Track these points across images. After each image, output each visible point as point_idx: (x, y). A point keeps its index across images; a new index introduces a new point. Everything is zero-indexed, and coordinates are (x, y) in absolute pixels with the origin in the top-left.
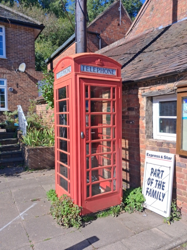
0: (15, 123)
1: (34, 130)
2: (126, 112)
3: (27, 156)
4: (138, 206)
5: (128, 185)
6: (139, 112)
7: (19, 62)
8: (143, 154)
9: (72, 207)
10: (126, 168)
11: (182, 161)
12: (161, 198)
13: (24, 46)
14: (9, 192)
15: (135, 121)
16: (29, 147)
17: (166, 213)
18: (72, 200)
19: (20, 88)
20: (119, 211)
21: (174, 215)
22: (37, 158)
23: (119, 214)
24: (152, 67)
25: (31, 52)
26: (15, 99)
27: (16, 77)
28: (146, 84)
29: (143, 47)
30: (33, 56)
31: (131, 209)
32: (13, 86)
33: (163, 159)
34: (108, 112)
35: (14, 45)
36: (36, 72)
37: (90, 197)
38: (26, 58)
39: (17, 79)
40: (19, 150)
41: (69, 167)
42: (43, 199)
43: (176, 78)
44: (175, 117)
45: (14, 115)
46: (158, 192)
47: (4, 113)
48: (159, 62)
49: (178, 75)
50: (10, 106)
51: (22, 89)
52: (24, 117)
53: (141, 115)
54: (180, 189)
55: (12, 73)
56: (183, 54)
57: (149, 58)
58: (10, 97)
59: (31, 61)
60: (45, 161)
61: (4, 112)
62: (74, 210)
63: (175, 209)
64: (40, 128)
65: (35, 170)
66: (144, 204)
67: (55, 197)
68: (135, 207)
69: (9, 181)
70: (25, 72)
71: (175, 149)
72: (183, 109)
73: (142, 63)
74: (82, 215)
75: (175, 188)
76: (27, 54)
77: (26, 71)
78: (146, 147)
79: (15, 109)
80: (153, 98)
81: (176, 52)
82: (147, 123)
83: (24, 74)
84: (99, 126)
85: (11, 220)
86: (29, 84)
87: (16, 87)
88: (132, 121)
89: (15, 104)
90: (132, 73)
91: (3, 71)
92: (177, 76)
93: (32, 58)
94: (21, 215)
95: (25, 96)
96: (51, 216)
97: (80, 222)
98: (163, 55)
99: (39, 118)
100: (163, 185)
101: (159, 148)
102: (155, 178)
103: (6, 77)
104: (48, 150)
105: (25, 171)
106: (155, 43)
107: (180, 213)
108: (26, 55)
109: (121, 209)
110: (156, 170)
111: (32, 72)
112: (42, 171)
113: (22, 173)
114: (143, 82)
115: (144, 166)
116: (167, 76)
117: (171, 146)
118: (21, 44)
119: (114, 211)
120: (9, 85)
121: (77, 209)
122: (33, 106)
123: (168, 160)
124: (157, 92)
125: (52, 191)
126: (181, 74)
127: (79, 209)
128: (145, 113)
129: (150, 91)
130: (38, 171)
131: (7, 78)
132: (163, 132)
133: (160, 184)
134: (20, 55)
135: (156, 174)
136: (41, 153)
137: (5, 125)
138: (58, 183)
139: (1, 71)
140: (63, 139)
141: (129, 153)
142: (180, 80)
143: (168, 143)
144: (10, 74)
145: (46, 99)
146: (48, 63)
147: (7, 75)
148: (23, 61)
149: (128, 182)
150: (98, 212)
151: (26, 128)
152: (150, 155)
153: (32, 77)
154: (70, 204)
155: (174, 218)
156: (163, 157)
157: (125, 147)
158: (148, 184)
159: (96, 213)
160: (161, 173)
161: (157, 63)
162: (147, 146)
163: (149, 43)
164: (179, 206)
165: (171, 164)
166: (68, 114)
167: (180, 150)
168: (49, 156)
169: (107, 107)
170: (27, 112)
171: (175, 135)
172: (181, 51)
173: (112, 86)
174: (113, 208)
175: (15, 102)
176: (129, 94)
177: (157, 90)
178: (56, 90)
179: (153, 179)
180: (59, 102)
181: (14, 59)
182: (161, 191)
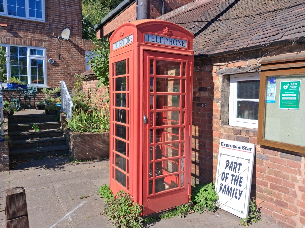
0: (56, 103)
1: (81, 112)
2: (197, 93)
3: (72, 143)
4: (210, 205)
5: (197, 179)
6: (213, 93)
7: (61, 28)
8: (216, 143)
9: (131, 206)
10: (195, 160)
11: (263, 152)
12: (238, 195)
13: (68, 8)
14: (51, 188)
15: (208, 103)
16: (75, 133)
17: (243, 213)
18: (132, 198)
19: (62, 59)
20: (187, 211)
21: (252, 216)
22: (85, 146)
23: (187, 215)
24: (229, 38)
25: (77, 15)
26: (56, 74)
27: (58, 46)
28: (223, 60)
29: (217, 14)
30: (79, 20)
31: (201, 209)
32: (54, 58)
33: (241, 149)
34: (175, 92)
35: (56, 5)
36: (83, 41)
37: (153, 194)
38: (70, 23)
39: (59, 48)
40: (63, 136)
41: (128, 158)
42: (95, 196)
43: (260, 53)
44: (257, 100)
45: (55, 93)
46: (234, 189)
47: (42, 90)
48: (239, 33)
49: (262, 49)
50: (50, 81)
51: (65, 61)
52: (68, 96)
53: (215, 97)
54: (260, 186)
55: (52, 40)
56: (268, 24)
57: (225, 28)
58: (50, 71)
59: (77, 27)
60: (94, 150)
61: (42, 88)
62: (133, 210)
63: (254, 208)
64: (88, 109)
65: (83, 161)
66: (217, 202)
67: (109, 194)
68: (205, 206)
69: (50, 174)
70: (69, 40)
71: (256, 138)
72: (267, 90)
73: (217, 34)
74: (142, 216)
75: (255, 184)
76: (72, 18)
77: (71, 39)
78: (220, 136)
79: (56, 85)
80: (231, 76)
81: (259, 21)
82: (222, 106)
83: (67, 43)
84: (163, 109)
85: (56, 222)
86: (73, 55)
87: (58, 59)
88: (204, 104)
89: (56, 79)
90: (204, 46)
91: (42, 38)
92: (261, 51)
93: (78, 23)
94: (68, 216)
95: (69, 70)
96: (105, 217)
97: (141, 224)
98: (243, 25)
99: (86, 98)
100: (240, 180)
101: (236, 136)
102: (231, 172)
103: (45, 46)
104: (98, 136)
105: (70, 162)
106: (232, 9)
107: (260, 214)
108: (70, 19)
109: (189, 209)
110: (232, 162)
111: (78, 40)
112: (91, 163)
113: (66, 165)
114: (219, 57)
115: (217, 158)
116: (249, 50)
117: (251, 134)
118: (64, 5)
119: (181, 211)
120: (48, 55)
121: (137, 208)
122: (79, 82)
123: (247, 151)
124: (236, 69)
125: (106, 186)
126: (266, 49)
127: (140, 208)
128: (220, 94)
129: (227, 68)
130: (86, 162)
131: (47, 47)
132: (241, 117)
133: (237, 179)
134: (63, 18)
135: (232, 167)
136: (90, 141)
137: (44, 106)
138: (113, 177)
139: (39, 38)
140: (120, 123)
141: (199, 142)
142: (264, 56)
143: (248, 131)
144: (50, 41)
145: (97, 74)
146: (97, 30)
147: (47, 43)
148: (67, 26)
149: (197, 176)
150: (162, 213)
151: (71, 110)
152: (225, 144)
153: (77, 46)
154: (128, 202)
155: (253, 219)
156: (241, 147)
157: (194, 135)
158: (223, 180)
159: (160, 213)
160: (238, 166)
161: (236, 35)
162: (222, 134)
163: (224, 9)
164: (258, 205)
165: (251, 156)
166: (128, 94)
167: (262, 139)
168: (100, 144)
169: (173, 86)
170: (71, 90)
171: (257, 122)
172: (265, 21)
173: (182, 60)
174: (180, 207)
175: (56, 77)
176: (202, 71)
177: (236, 67)
178: (113, 63)
179: (228, 174)
180: (117, 78)
181: (56, 24)
182: (237, 187)
